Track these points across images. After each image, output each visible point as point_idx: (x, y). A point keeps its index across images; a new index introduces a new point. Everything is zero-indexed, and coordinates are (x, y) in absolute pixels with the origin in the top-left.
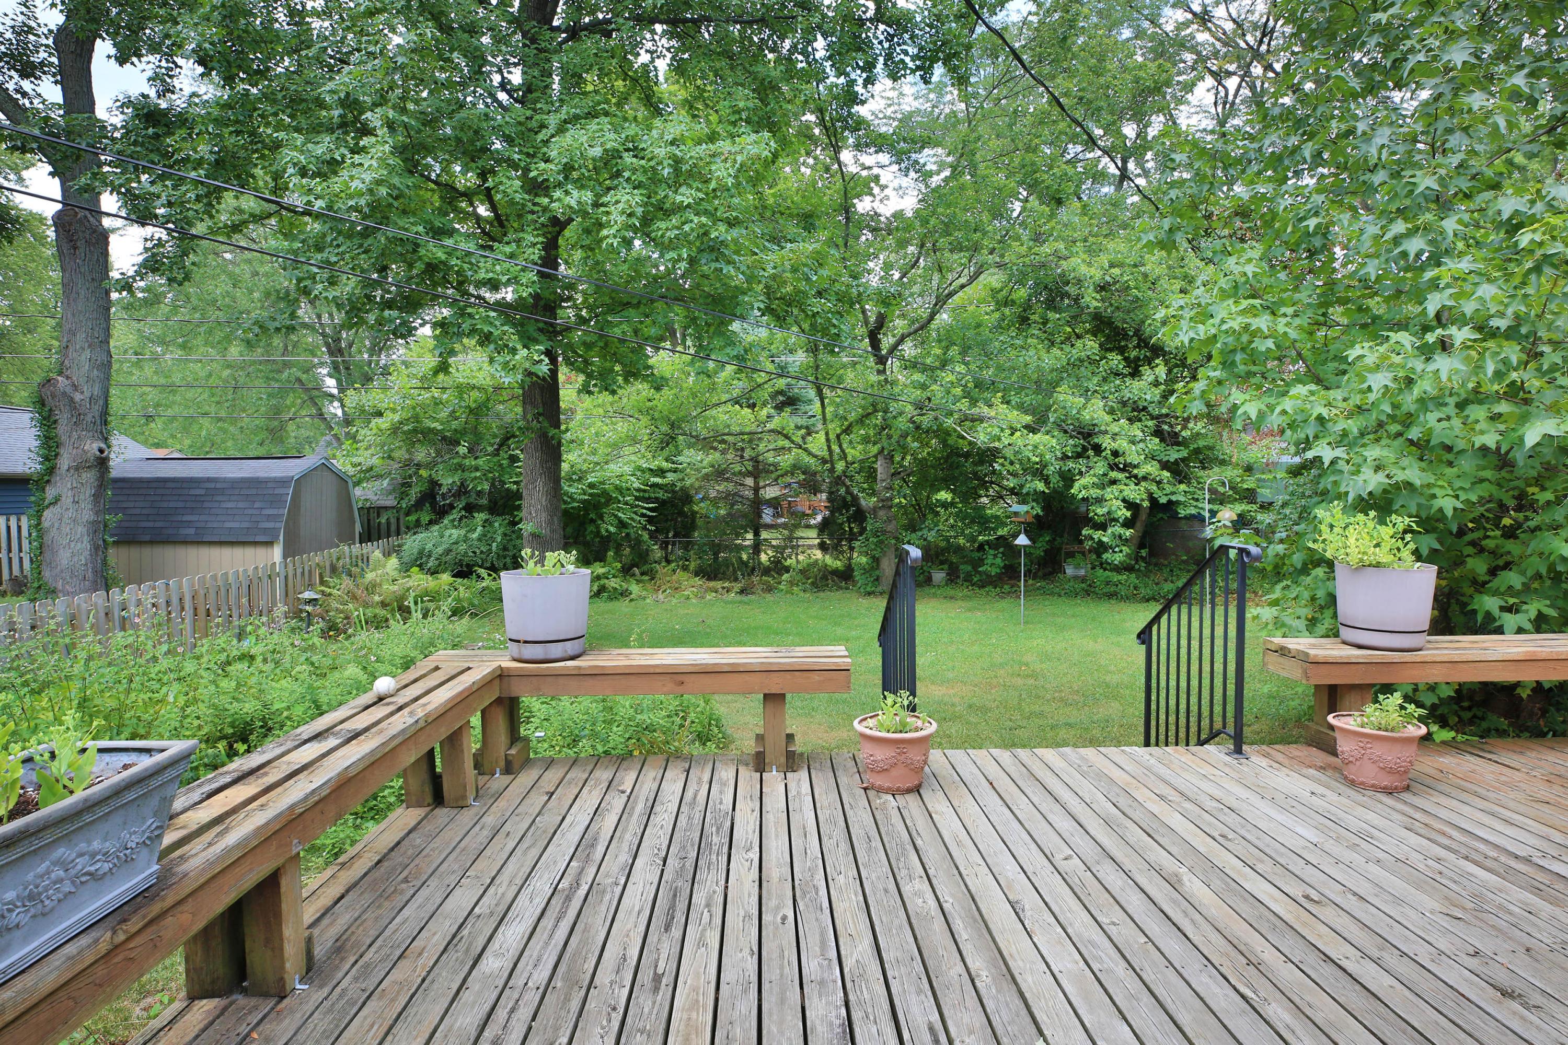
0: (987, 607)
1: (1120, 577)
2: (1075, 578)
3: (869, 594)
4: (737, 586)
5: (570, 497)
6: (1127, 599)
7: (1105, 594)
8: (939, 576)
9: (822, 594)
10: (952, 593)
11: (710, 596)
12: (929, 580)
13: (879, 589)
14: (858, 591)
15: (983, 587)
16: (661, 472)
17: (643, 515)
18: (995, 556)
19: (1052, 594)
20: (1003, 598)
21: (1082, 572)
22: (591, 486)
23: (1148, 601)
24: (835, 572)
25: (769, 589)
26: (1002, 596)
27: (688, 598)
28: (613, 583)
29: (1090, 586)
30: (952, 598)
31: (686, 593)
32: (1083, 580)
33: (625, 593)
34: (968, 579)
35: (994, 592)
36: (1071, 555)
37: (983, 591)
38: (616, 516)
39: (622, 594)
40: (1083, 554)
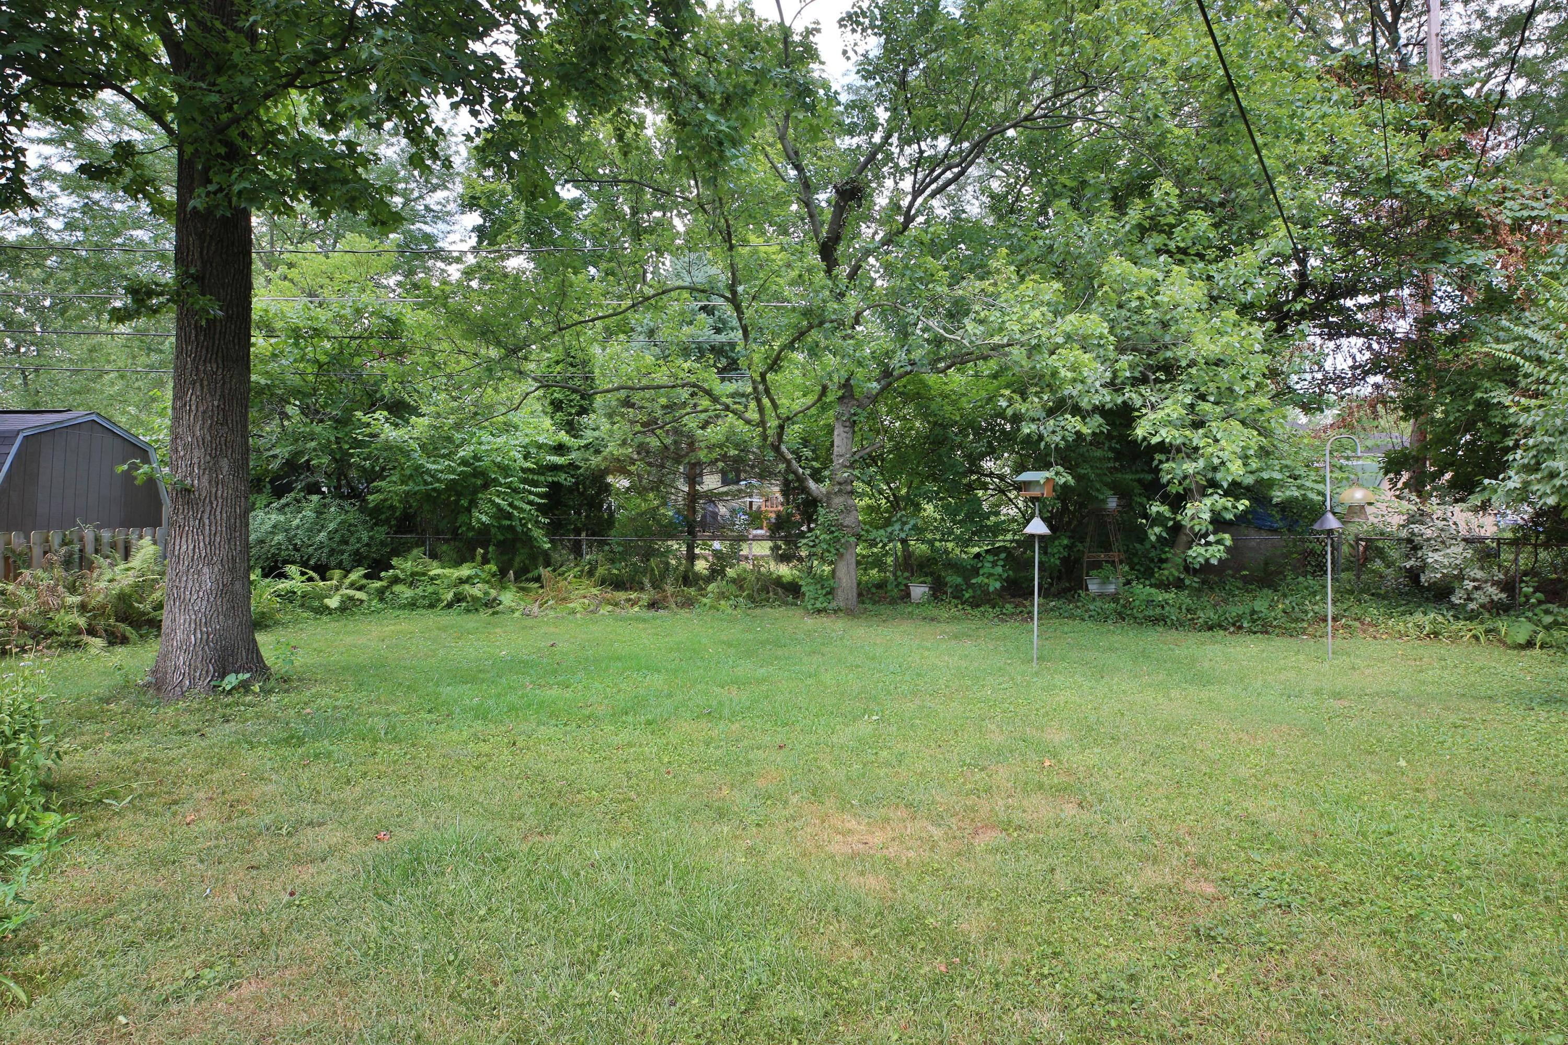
0: (982, 633)
1: (1167, 596)
2: (1101, 595)
3: (819, 611)
4: (645, 597)
5: (432, 476)
6: (1178, 625)
7: (1148, 619)
8: (919, 591)
9: (758, 611)
10: (935, 612)
11: (605, 610)
12: (906, 595)
13: (834, 605)
14: (806, 608)
15: (978, 606)
16: (560, 449)
17: (531, 503)
18: (994, 564)
19: (1072, 617)
20: (1002, 620)
21: (1111, 589)
22: (464, 462)
23: (1210, 628)
24: (778, 582)
25: (688, 603)
26: (1003, 618)
27: (573, 612)
28: (476, 591)
29: (1124, 606)
30: (932, 620)
31: (572, 605)
32: (1115, 598)
33: (490, 604)
34: (957, 595)
35: (991, 613)
36: (1097, 565)
37: (976, 612)
38: (493, 502)
39: (486, 605)
40: (1113, 563)
